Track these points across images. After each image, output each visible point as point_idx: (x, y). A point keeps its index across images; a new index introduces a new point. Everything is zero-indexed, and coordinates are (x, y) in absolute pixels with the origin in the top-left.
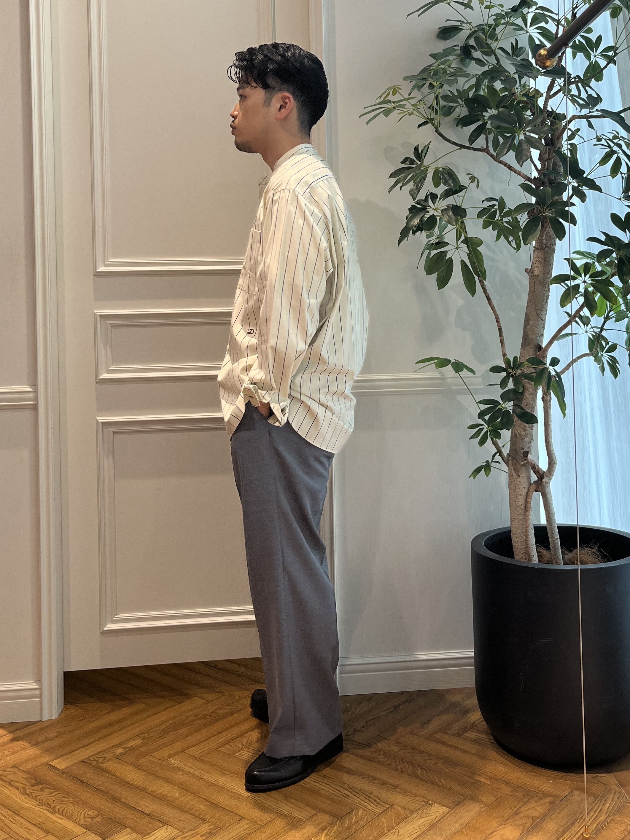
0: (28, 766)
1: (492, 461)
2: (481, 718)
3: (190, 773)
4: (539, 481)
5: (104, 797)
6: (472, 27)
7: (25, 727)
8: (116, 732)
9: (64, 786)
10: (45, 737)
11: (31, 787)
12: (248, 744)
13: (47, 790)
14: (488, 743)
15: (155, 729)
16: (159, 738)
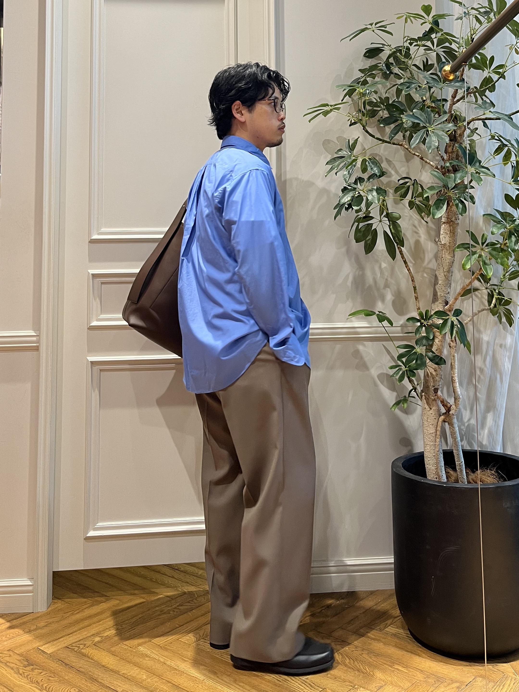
0: (22, 650)
1: (409, 396)
2: (399, 616)
3: (155, 659)
4: (447, 413)
5: (83, 677)
6: (391, 49)
7: (20, 617)
8: (94, 623)
9: (51, 667)
10: (36, 626)
11: (24, 668)
12: (204, 635)
13: (36, 671)
14: (406, 637)
15: (127, 622)
16: (129, 629)
